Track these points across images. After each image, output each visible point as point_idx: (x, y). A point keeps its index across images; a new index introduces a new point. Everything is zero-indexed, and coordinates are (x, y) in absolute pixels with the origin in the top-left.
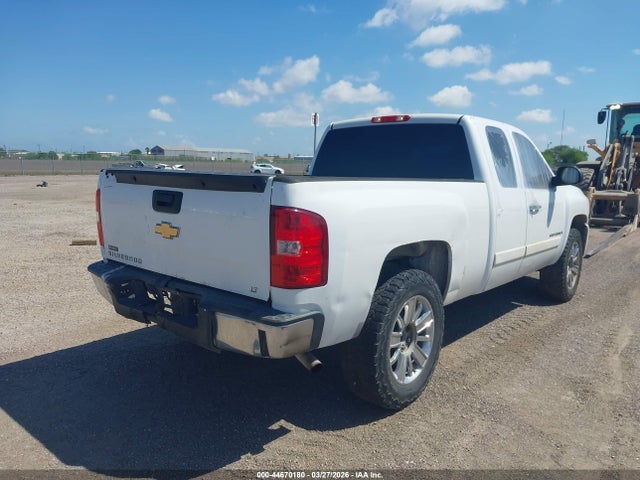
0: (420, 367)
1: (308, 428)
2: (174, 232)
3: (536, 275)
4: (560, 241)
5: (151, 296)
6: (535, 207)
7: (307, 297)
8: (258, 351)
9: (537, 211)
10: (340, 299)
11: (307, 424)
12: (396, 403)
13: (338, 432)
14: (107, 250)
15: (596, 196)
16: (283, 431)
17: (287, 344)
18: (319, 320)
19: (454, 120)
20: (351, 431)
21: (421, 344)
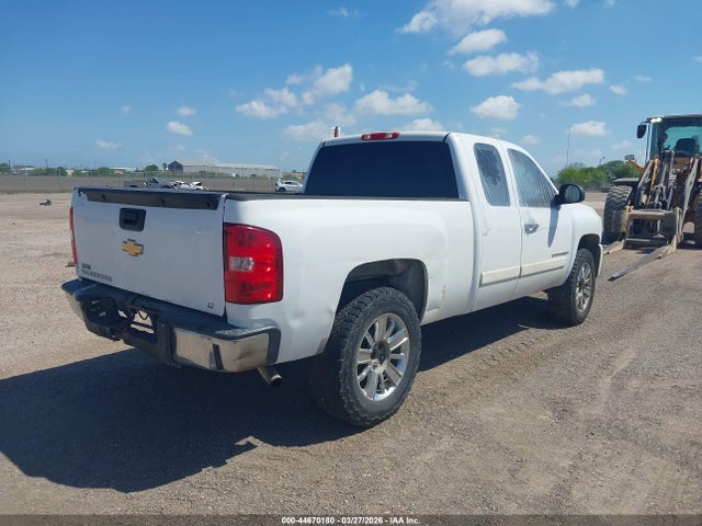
0: (395, 385)
1: (275, 444)
2: (138, 249)
3: (545, 296)
4: (566, 262)
5: (122, 314)
6: (531, 226)
7: (261, 313)
8: (214, 366)
9: (534, 230)
10: (298, 315)
11: (274, 441)
12: (365, 419)
13: (304, 448)
14: (81, 267)
15: (633, 215)
16: (250, 446)
17: (240, 358)
18: (275, 335)
19: (439, 137)
20: (316, 446)
21: (395, 362)
